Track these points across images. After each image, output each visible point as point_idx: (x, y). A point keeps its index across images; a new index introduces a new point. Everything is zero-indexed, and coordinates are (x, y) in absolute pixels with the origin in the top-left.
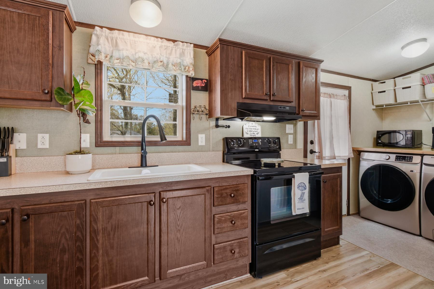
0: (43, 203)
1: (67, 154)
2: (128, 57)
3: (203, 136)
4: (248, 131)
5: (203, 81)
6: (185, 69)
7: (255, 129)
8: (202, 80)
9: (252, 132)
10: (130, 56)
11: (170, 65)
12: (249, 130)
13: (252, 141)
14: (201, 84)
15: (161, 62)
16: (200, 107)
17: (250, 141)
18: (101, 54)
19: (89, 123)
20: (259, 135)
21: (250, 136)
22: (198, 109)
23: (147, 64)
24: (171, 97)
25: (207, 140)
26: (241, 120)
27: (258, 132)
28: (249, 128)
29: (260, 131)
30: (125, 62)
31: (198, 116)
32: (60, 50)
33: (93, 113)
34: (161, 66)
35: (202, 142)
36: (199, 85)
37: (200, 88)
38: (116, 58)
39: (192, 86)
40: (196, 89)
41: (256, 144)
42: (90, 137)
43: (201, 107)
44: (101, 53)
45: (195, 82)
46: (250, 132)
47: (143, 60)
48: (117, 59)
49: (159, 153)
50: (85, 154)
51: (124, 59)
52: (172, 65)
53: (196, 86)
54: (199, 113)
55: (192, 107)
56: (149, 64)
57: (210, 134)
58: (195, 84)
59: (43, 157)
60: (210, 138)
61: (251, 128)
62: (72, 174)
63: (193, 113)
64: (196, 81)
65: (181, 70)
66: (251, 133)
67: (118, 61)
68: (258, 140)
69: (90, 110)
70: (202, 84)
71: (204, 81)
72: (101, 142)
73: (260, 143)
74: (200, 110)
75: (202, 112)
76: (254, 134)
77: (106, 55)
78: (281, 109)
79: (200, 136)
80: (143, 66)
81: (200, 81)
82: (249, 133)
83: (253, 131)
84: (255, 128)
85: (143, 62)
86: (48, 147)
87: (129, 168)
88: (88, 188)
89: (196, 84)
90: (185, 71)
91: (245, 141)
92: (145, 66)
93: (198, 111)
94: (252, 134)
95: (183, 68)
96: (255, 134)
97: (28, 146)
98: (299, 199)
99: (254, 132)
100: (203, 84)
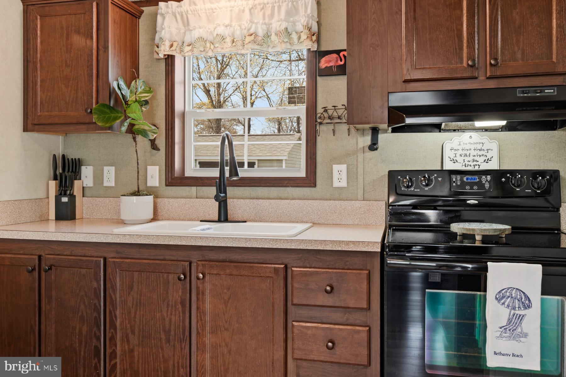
0: (65, 253)
1: (122, 196)
2: (201, 39)
3: (343, 167)
4: (458, 155)
5: (341, 54)
6: (299, 38)
7: (480, 150)
8: (338, 52)
9: (471, 158)
10: (205, 36)
11: (273, 37)
12: (460, 152)
13: (462, 180)
14: (337, 61)
15: (251, 35)
16: (334, 108)
17: (454, 180)
18: (163, 43)
19: (158, 150)
20: (493, 166)
21: (464, 168)
22: (330, 112)
23: (230, 44)
24: (292, 94)
25: (351, 175)
26: (438, 131)
27: (489, 157)
28: (460, 148)
29: (494, 154)
30: (195, 48)
31: (331, 127)
32: (105, 52)
33: (153, 134)
34: (250, 42)
35: (340, 180)
36: (331, 64)
37: (335, 70)
38: (187, 44)
39: (319, 67)
40: (328, 72)
41: (471, 189)
42: (160, 171)
43: (336, 108)
44: (163, 41)
45: (323, 60)
46: (463, 158)
47: (224, 39)
48: (189, 45)
49: (257, 199)
50: (139, 195)
51: (195, 44)
52: (276, 34)
53: (326, 67)
54: (332, 121)
55: (320, 110)
56: (233, 42)
57: (357, 165)
58: (324, 63)
59: (108, 198)
60: (357, 173)
61: (467, 147)
62: (125, 224)
63: (321, 123)
64: (327, 57)
65: (287, 42)
66: (467, 159)
67: (190, 48)
68: (480, 178)
69: (150, 131)
70: (339, 61)
71: (344, 55)
72: (172, 179)
73: (487, 185)
74: (335, 114)
75: (339, 118)
76: (475, 163)
77: (171, 43)
78: (526, 95)
79: (336, 168)
80: (223, 48)
81: (335, 56)
82: (460, 159)
83: (474, 156)
84: (479, 146)
85: (222, 42)
86: (114, 185)
87: (201, 221)
88: (105, 242)
89: (326, 63)
90: (300, 41)
91: (440, 179)
92: (226, 48)
93: (330, 118)
94: (470, 163)
95: (294, 36)
96: (477, 163)
97: (94, 183)
98: (501, 328)
99: (476, 158)
100: (341, 61)
